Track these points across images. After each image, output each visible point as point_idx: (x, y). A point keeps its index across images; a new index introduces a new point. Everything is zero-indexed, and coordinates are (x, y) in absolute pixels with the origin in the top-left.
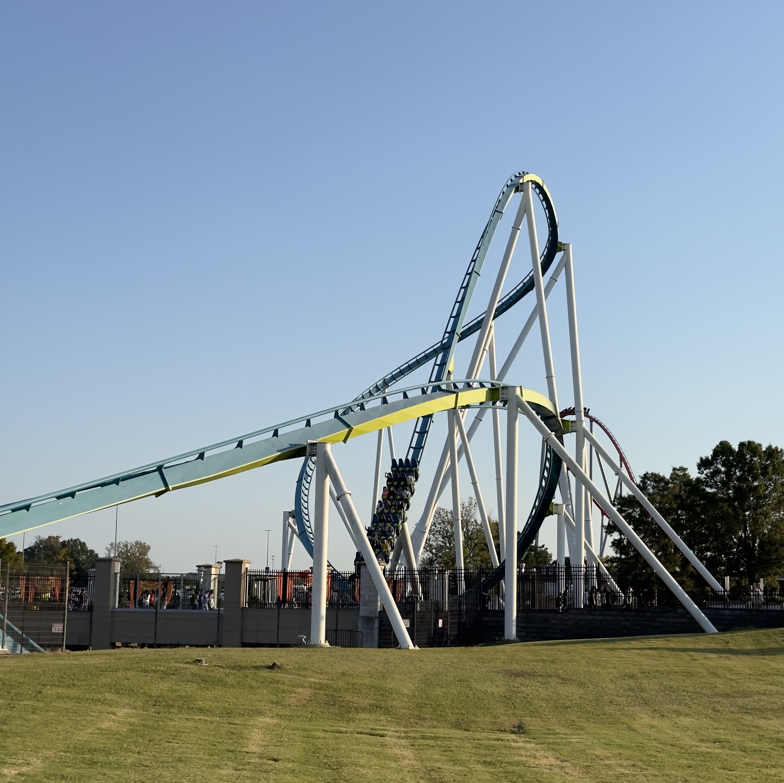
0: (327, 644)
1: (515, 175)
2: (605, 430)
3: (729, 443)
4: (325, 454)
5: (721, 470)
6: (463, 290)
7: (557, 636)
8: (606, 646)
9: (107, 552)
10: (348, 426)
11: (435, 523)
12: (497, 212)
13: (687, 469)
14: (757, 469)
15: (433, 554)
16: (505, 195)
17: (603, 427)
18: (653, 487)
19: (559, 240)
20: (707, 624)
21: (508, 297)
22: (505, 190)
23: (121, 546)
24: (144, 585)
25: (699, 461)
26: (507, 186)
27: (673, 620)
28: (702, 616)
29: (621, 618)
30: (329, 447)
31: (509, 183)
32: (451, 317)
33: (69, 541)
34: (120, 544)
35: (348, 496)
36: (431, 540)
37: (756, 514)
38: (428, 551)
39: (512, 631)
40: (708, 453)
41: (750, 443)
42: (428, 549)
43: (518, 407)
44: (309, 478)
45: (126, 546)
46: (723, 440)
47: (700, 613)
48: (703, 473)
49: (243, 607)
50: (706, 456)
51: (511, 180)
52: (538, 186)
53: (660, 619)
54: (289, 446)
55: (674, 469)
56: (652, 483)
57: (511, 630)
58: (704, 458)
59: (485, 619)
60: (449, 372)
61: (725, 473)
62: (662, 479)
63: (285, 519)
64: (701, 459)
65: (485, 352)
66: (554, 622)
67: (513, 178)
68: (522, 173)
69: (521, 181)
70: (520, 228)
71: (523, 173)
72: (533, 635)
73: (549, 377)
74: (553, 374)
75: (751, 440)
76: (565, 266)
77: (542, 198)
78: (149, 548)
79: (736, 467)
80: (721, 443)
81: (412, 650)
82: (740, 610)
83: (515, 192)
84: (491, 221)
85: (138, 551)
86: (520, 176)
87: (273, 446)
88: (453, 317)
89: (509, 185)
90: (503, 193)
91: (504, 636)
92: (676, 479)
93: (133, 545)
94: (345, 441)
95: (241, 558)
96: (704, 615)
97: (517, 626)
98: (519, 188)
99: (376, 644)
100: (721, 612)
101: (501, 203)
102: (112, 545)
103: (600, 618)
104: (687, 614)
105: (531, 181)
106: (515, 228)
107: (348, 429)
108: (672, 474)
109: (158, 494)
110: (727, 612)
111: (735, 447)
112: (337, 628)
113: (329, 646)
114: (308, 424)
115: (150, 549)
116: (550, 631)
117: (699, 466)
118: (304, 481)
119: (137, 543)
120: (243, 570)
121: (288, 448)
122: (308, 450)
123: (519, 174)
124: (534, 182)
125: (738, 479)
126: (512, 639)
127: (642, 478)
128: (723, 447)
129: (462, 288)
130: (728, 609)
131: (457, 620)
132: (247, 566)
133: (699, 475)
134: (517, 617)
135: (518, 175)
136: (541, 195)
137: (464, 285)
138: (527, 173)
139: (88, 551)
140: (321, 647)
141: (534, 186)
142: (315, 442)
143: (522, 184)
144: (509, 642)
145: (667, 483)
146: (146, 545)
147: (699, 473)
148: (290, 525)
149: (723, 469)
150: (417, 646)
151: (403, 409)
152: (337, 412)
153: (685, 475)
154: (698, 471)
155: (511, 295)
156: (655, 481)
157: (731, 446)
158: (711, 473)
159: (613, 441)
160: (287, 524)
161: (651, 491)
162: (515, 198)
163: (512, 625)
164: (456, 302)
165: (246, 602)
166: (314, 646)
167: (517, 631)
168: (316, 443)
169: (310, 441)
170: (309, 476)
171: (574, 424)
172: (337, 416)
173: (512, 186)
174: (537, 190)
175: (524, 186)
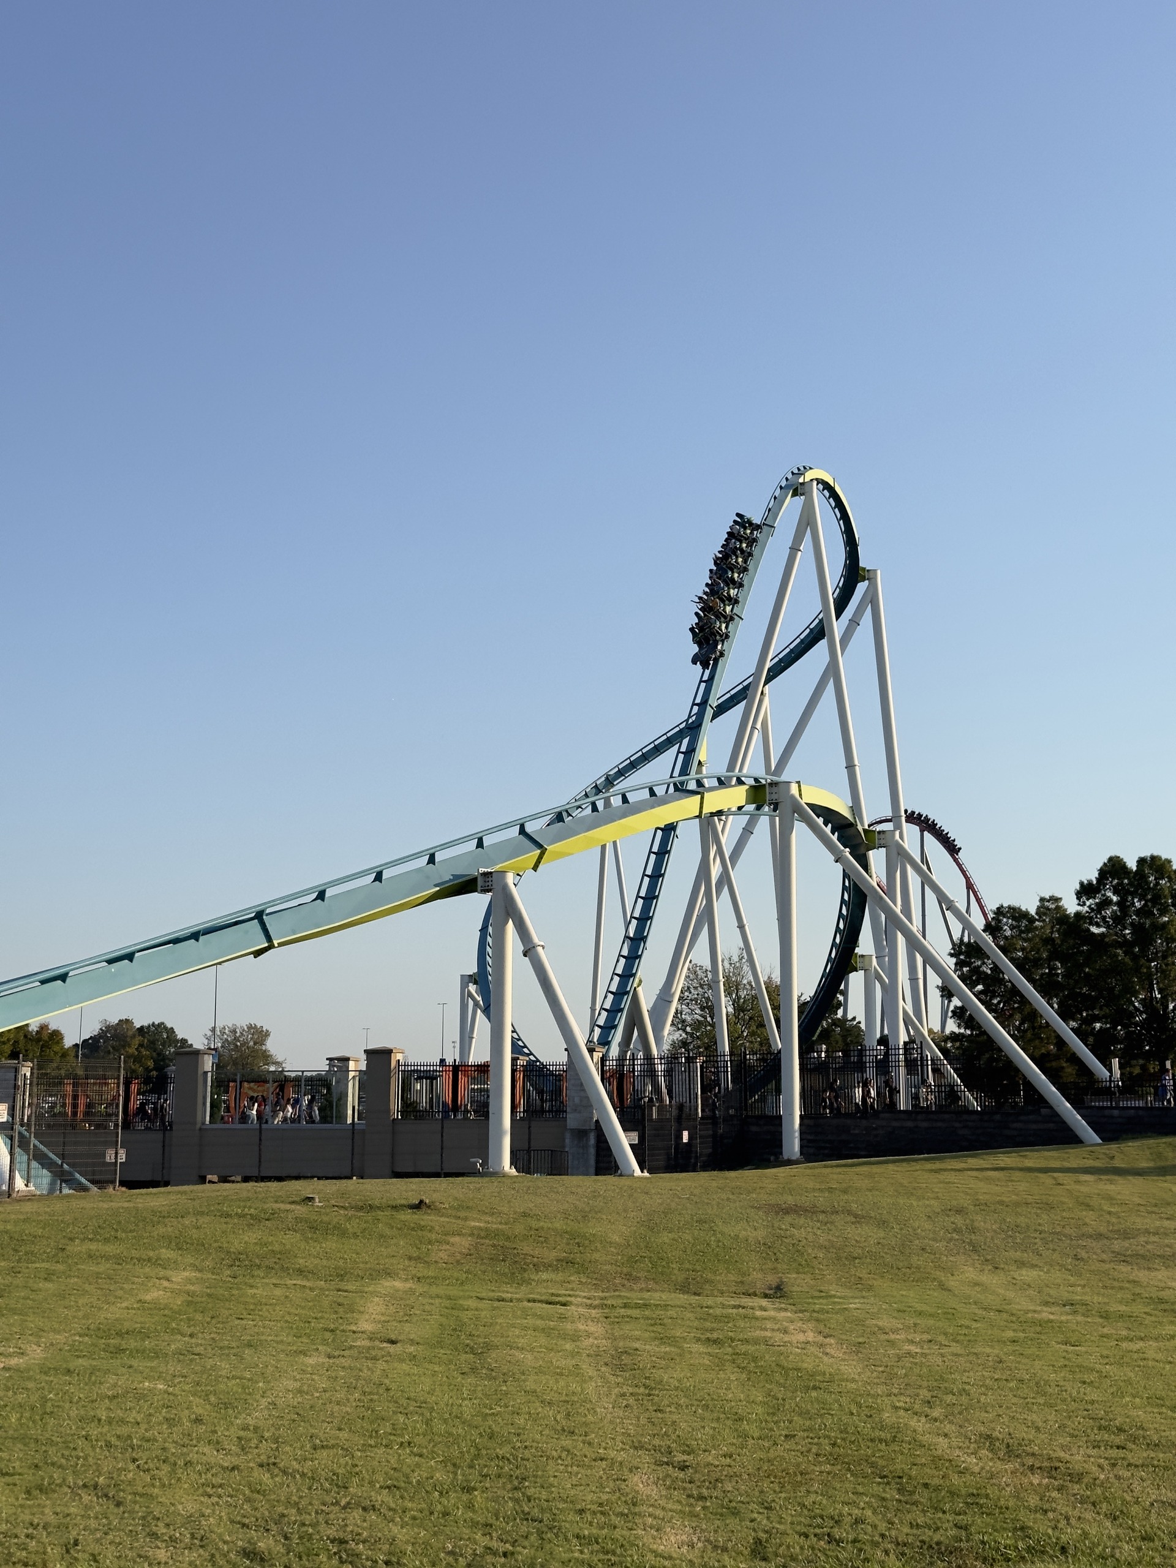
0: (514, 1172)
1: (792, 472)
3: (1122, 860)
4: (505, 888)
5: (1111, 900)
8: (929, 1166)
9: (206, 1042)
10: (540, 846)
11: (689, 988)
12: (767, 525)
13: (1061, 899)
14: (1165, 897)
15: (687, 1033)
16: (778, 501)
18: (1012, 928)
19: (861, 564)
20: (1086, 1131)
21: (788, 650)
22: (777, 494)
23: (226, 1031)
24: (250, 1088)
25: (1078, 887)
26: (781, 488)
27: (1034, 1126)
28: (1077, 1119)
29: (957, 1125)
30: (510, 879)
31: (784, 483)
32: (701, 681)
33: (149, 1026)
34: (224, 1028)
35: (540, 949)
36: (683, 1013)
37: (1167, 965)
38: (679, 1029)
39: (792, 1149)
40: (1093, 876)
41: (1153, 858)
42: (680, 1026)
43: (794, 812)
45: (235, 1032)
46: (1113, 854)
47: (1074, 1115)
48: (1084, 904)
49: (394, 1119)
50: (1089, 878)
51: (787, 479)
52: (827, 486)
53: (1015, 1125)
54: (452, 878)
55: (1042, 900)
56: (1010, 921)
57: (793, 1144)
58: (1086, 882)
59: (754, 1129)
60: (700, 762)
61: (1118, 904)
62: (1025, 915)
63: (464, 986)
64: (1082, 884)
66: (857, 1132)
67: (790, 476)
68: (802, 469)
69: (801, 480)
70: (801, 548)
71: (805, 468)
72: (826, 1152)
73: (850, 767)
74: (856, 762)
75: (1155, 854)
76: (871, 603)
77: (833, 504)
78: (267, 1034)
79: (1134, 894)
80: (1111, 859)
81: (639, 1178)
82: (1135, 1108)
83: (792, 496)
85: (251, 1039)
86: (800, 472)
87: (428, 877)
88: (704, 682)
89: (783, 486)
90: (775, 498)
91: (781, 1153)
92: (1045, 914)
93: (244, 1030)
94: (536, 868)
95: (389, 1046)
96: (1080, 1118)
97: (801, 1140)
98: (798, 490)
99: (592, 1170)
100: (1107, 1112)
101: (772, 511)
102: (213, 1030)
103: (925, 1124)
104: (1055, 1117)
105: (817, 479)
106: (794, 549)
107: (539, 851)
108: (1038, 908)
109: (258, 953)
110: (1116, 1113)
111: (1132, 865)
112: (529, 1148)
113: (516, 1174)
114: (480, 844)
115: (269, 1035)
116: (852, 1145)
117: (1079, 895)
119: (250, 1027)
120: (393, 1064)
121: (450, 880)
122: (480, 882)
123: (799, 469)
124: (819, 481)
125: (1138, 912)
126: (794, 1158)
127: (995, 913)
128: (1113, 866)
130: (1117, 1108)
131: (711, 1132)
132: (399, 1057)
133: (1080, 908)
134: (801, 1125)
135: (796, 471)
136: (831, 500)
138: (811, 468)
139: (178, 1041)
140: (505, 1175)
141: (821, 487)
142: (489, 871)
143: (802, 484)
144: (789, 1162)
145: (1031, 920)
146: (264, 1029)
147: (1079, 905)
148: (470, 995)
149: (1115, 899)
150: (645, 1171)
151: (620, 819)
152: (522, 826)
153: (1058, 908)
154: (1077, 902)
155: (792, 646)
156: (1014, 918)
157: (1125, 863)
158: (1096, 904)
160: (465, 996)
161: (1008, 933)
162: (792, 505)
163: (793, 1138)
165: (398, 1112)
166: (495, 1174)
167: (802, 1147)
168: (491, 873)
169: (482, 870)
171: (882, 836)
172: (522, 831)
173: (787, 487)
174: (826, 493)
175: (806, 487)
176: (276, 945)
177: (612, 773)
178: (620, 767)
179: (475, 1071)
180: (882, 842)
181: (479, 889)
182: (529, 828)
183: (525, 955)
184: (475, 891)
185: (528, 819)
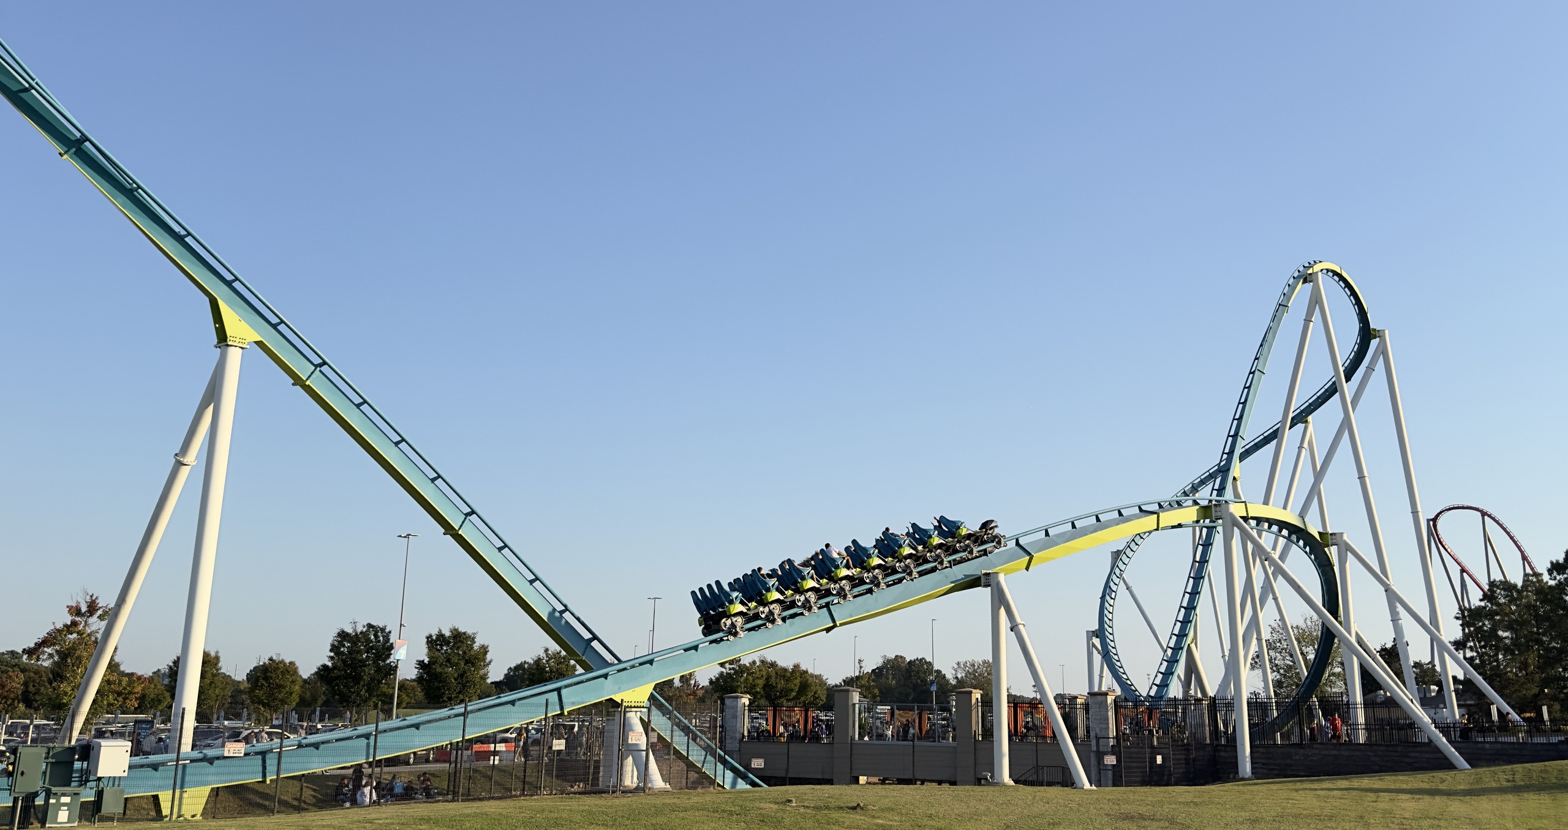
0: (1012, 783)
1: (1304, 266)
2: (1501, 526)
4: (998, 584)
6: (1246, 390)
7: (1302, 774)
8: (1291, 786)
9: (954, 672)
10: (1029, 554)
11: (1280, 640)
12: (1282, 306)
13: (1542, 574)
16: (1292, 287)
17: (1497, 522)
18: (1502, 597)
19: (1372, 326)
20: (1459, 760)
21: (1323, 390)
22: (1290, 283)
26: (1294, 277)
28: (1452, 751)
30: (1002, 578)
31: (1296, 274)
32: (1234, 419)
34: (966, 663)
35: (1021, 627)
36: (1278, 659)
39: (1245, 769)
43: (1233, 525)
44: (1113, 594)
47: (1449, 748)
49: (976, 740)
51: (1299, 271)
52: (1335, 273)
53: (1413, 754)
54: (963, 577)
55: (1526, 575)
57: (1246, 766)
59: (1223, 754)
60: (1234, 478)
63: (1089, 639)
65: (1304, 450)
66: (1297, 758)
67: (1301, 269)
68: (1313, 263)
69: (1310, 271)
70: (1313, 319)
71: (1315, 262)
72: (1276, 772)
73: (1362, 478)
76: (1382, 353)
77: (1343, 285)
81: (1087, 790)
83: (1303, 283)
84: (1275, 315)
85: (986, 671)
86: (1310, 265)
87: (947, 577)
88: (1236, 419)
89: (1295, 276)
90: (1289, 286)
91: (1237, 772)
92: (1530, 586)
93: (980, 664)
94: (1027, 569)
97: (1252, 763)
98: (1306, 279)
101: (1287, 296)
102: (958, 664)
103: (1346, 753)
105: (1326, 269)
106: (1308, 321)
107: (1028, 558)
108: (1524, 581)
109: (828, 630)
113: (1014, 784)
118: (1108, 598)
120: (973, 701)
121: (962, 579)
122: (983, 580)
123: (1309, 263)
124: (1328, 271)
126: (1247, 777)
129: (1245, 388)
131: (1184, 757)
135: (1307, 265)
136: (1339, 283)
137: (1248, 385)
138: (1320, 262)
139: (934, 671)
140: (1004, 785)
141: (1330, 274)
142: (988, 572)
143: (1310, 274)
144: (1243, 779)
145: (1519, 591)
147: (1551, 579)
148: (1094, 645)
150: (1093, 785)
152: (1017, 540)
153: (1539, 581)
154: (1549, 577)
155: (1326, 387)
156: (1504, 589)
159: (1512, 538)
160: (1091, 647)
161: (1502, 601)
162: (1303, 290)
163: (1246, 762)
164: (1239, 403)
166: (997, 784)
167: (1253, 768)
168: (989, 574)
169: (984, 572)
170: (1114, 591)
171: (1334, 537)
172: (1018, 544)
173: (1299, 277)
174: (1336, 278)
175: (1314, 276)
176: (838, 625)
177: (1196, 482)
178: (1202, 477)
179: (1028, 707)
180: (1334, 541)
181: (982, 584)
182: (1021, 542)
183: (1012, 630)
184: (979, 586)
185: (1021, 535)
